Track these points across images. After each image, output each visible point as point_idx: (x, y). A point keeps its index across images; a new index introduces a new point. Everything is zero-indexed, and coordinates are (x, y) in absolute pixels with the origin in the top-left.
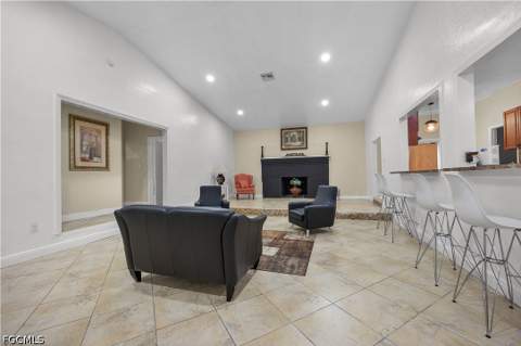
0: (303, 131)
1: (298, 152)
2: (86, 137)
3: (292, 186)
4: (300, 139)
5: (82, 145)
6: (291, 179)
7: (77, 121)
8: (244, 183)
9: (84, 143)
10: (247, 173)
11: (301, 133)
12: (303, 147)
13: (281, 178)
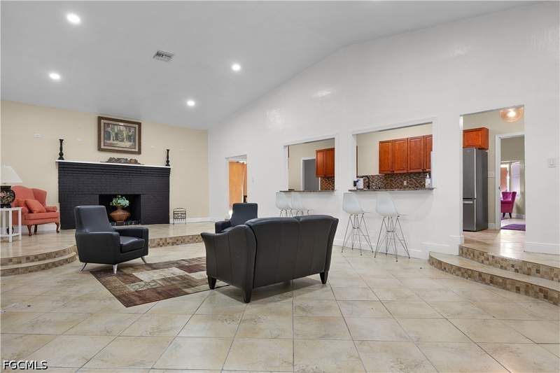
0: (135, 127)
1: (129, 157)
3: (115, 208)
4: (129, 138)
6: (115, 196)
11: (132, 130)
12: (133, 150)
13: (98, 196)
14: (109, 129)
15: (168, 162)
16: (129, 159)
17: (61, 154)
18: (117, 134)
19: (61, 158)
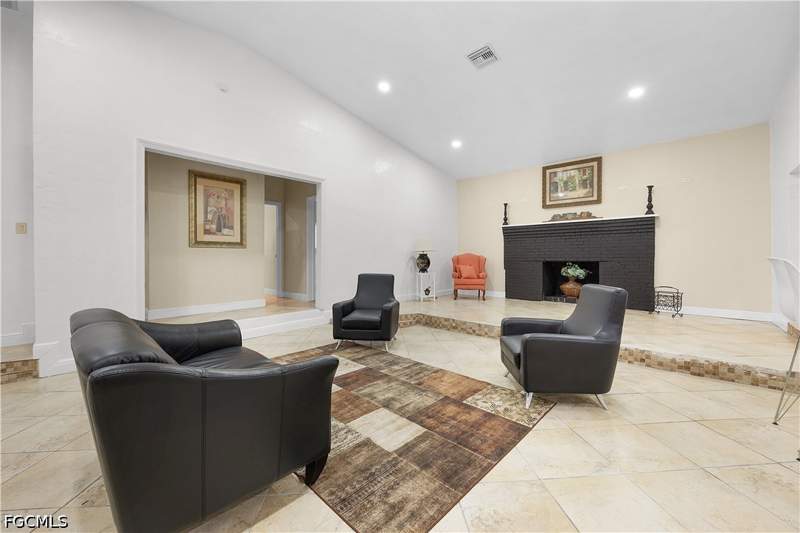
0: (591, 169)
1: (578, 210)
2: (212, 201)
4: (584, 184)
5: (206, 213)
6: (564, 264)
7: (198, 180)
8: (466, 270)
9: (209, 209)
10: (477, 252)
11: (588, 172)
12: (591, 199)
13: (541, 263)
14: (556, 179)
15: (650, 207)
16: (579, 213)
17: (506, 219)
18: (566, 183)
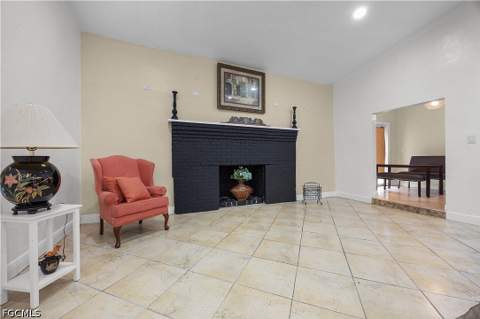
0: (257, 79)
3: (236, 183)
11: (255, 83)
12: (256, 108)
13: (218, 168)
14: (230, 81)
15: (294, 123)
16: (253, 120)
17: (175, 112)
18: (238, 87)
19: (175, 117)
